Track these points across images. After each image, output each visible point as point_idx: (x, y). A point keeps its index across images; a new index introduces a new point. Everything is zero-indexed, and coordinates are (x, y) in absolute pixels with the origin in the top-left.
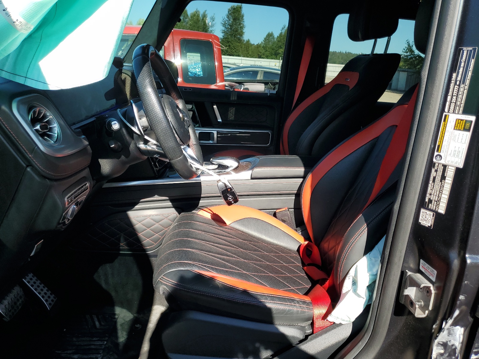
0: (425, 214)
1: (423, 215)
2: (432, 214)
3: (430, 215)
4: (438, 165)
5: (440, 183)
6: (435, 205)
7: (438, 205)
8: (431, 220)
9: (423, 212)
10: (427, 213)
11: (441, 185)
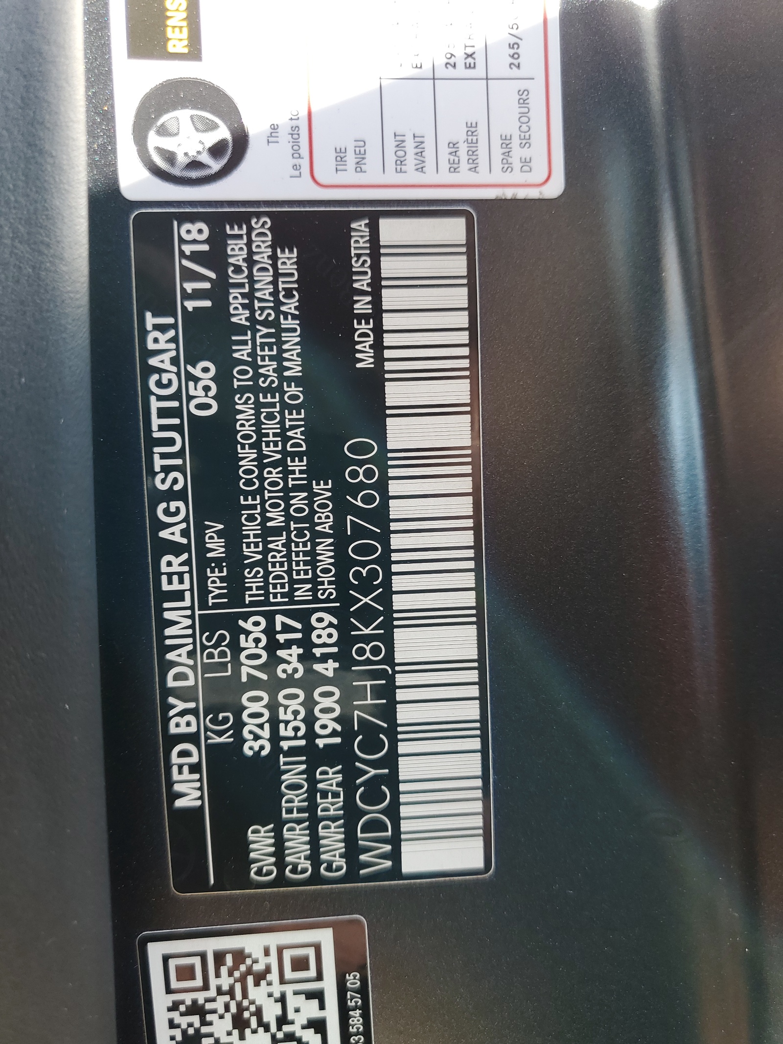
0: (225, 982)
1: (196, 1009)
2: (325, 937)
3: (300, 964)
4: (218, 240)
5: (323, 489)
6: (330, 806)
7: (373, 795)
8: (332, 1015)
9: (186, 973)
10: (240, 956)
11: (341, 508)
